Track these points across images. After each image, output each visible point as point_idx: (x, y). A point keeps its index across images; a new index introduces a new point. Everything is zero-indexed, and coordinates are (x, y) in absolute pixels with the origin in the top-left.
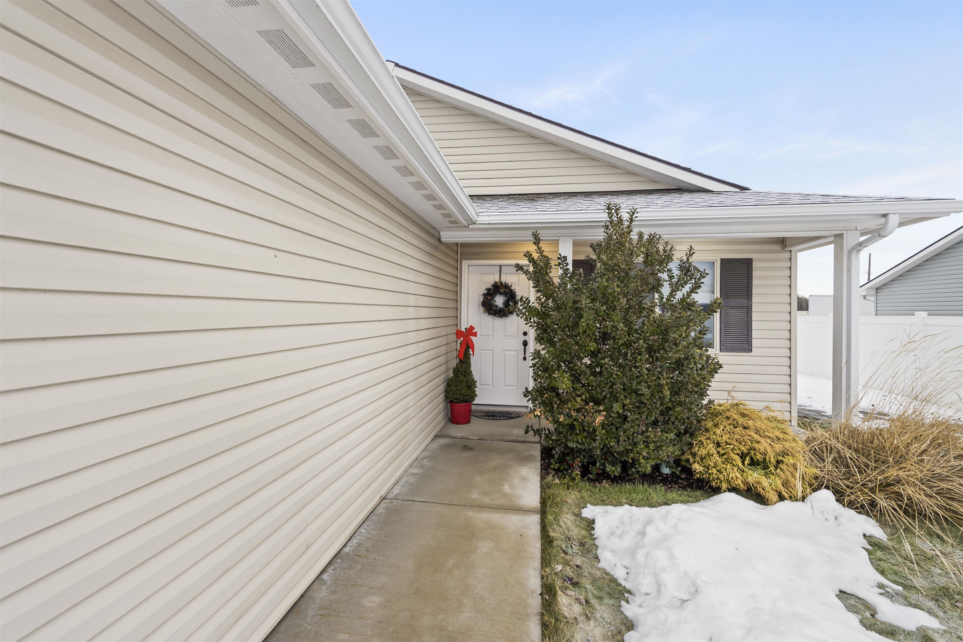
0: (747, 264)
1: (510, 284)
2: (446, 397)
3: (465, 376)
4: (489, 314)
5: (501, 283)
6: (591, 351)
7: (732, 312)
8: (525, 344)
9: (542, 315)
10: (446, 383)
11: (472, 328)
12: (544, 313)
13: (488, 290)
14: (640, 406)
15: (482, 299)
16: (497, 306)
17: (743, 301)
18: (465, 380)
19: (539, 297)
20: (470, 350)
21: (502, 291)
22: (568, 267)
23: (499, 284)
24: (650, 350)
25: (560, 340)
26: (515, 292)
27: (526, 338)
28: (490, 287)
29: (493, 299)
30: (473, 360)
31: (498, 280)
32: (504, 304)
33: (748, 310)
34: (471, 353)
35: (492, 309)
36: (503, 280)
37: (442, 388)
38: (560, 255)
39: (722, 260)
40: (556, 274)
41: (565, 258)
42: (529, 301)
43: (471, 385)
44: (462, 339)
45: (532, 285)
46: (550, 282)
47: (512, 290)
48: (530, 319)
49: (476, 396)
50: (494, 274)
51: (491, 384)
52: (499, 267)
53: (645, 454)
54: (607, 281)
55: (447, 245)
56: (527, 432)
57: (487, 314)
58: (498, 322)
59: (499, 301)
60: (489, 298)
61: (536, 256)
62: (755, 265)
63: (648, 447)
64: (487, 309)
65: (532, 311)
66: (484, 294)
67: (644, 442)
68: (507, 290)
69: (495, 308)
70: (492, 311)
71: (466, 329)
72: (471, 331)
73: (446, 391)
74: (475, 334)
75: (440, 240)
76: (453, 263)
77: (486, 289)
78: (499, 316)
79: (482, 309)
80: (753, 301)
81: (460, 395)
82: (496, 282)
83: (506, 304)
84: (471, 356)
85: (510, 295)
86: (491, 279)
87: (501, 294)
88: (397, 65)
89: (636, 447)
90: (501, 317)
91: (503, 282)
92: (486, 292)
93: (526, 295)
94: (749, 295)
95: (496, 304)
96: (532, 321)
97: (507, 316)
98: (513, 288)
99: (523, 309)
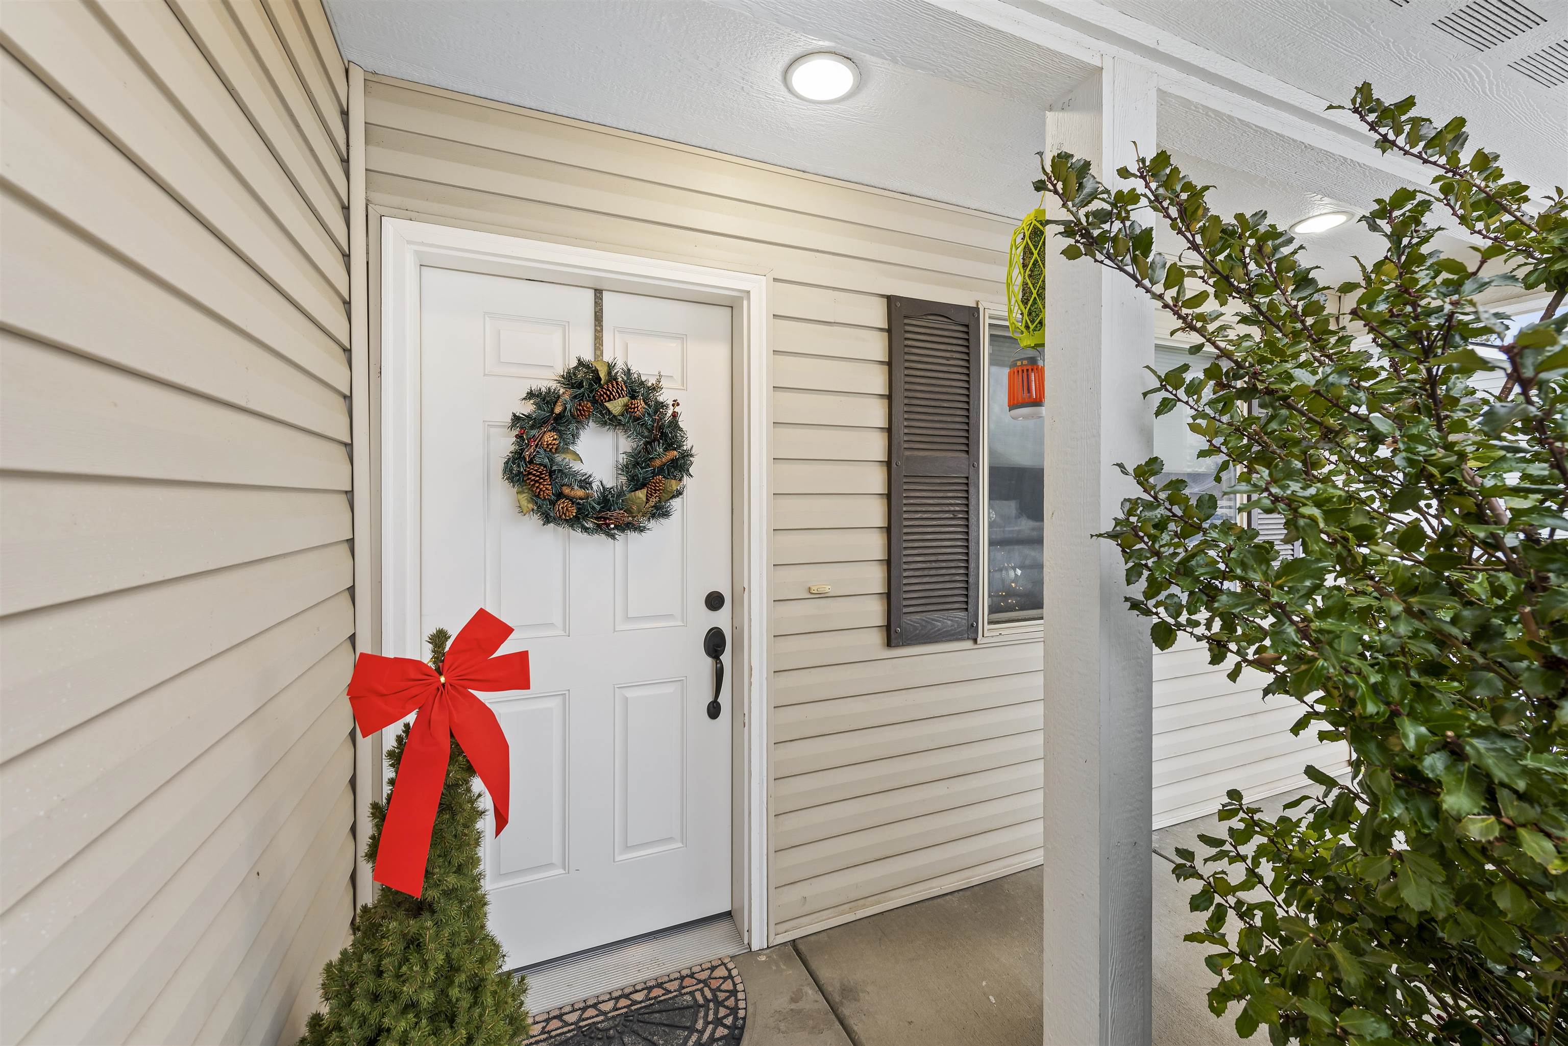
4: (547, 519)
5: (606, 369)
11: (482, 617)
13: (541, 399)
15: (506, 444)
16: (585, 483)
20: (477, 785)
21: (616, 406)
23: (595, 377)
28: (549, 385)
29: (567, 439)
31: (588, 356)
32: (620, 471)
34: (486, 803)
35: (560, 495)
36: (616, 356)
47: (661, 406)
50: (563, 324)
57: (535, 520)
59: (599, 456)
60: (549, 437)
64: (536, 497)
66: (516, 419)
68: (638, 404)
69: (579, 493)
70: (562, 504)
77: (531, 395)
78: (597, 530)
79: (507, 494)
82: (579, 366)
83: (633, 473)
85: (652, 429)
86: (554, 349)
87: (610, 421)
90: (608, 532)
91: (620, 366)
92: (528, 408)
95: (582, 469)
98: (665, 396)
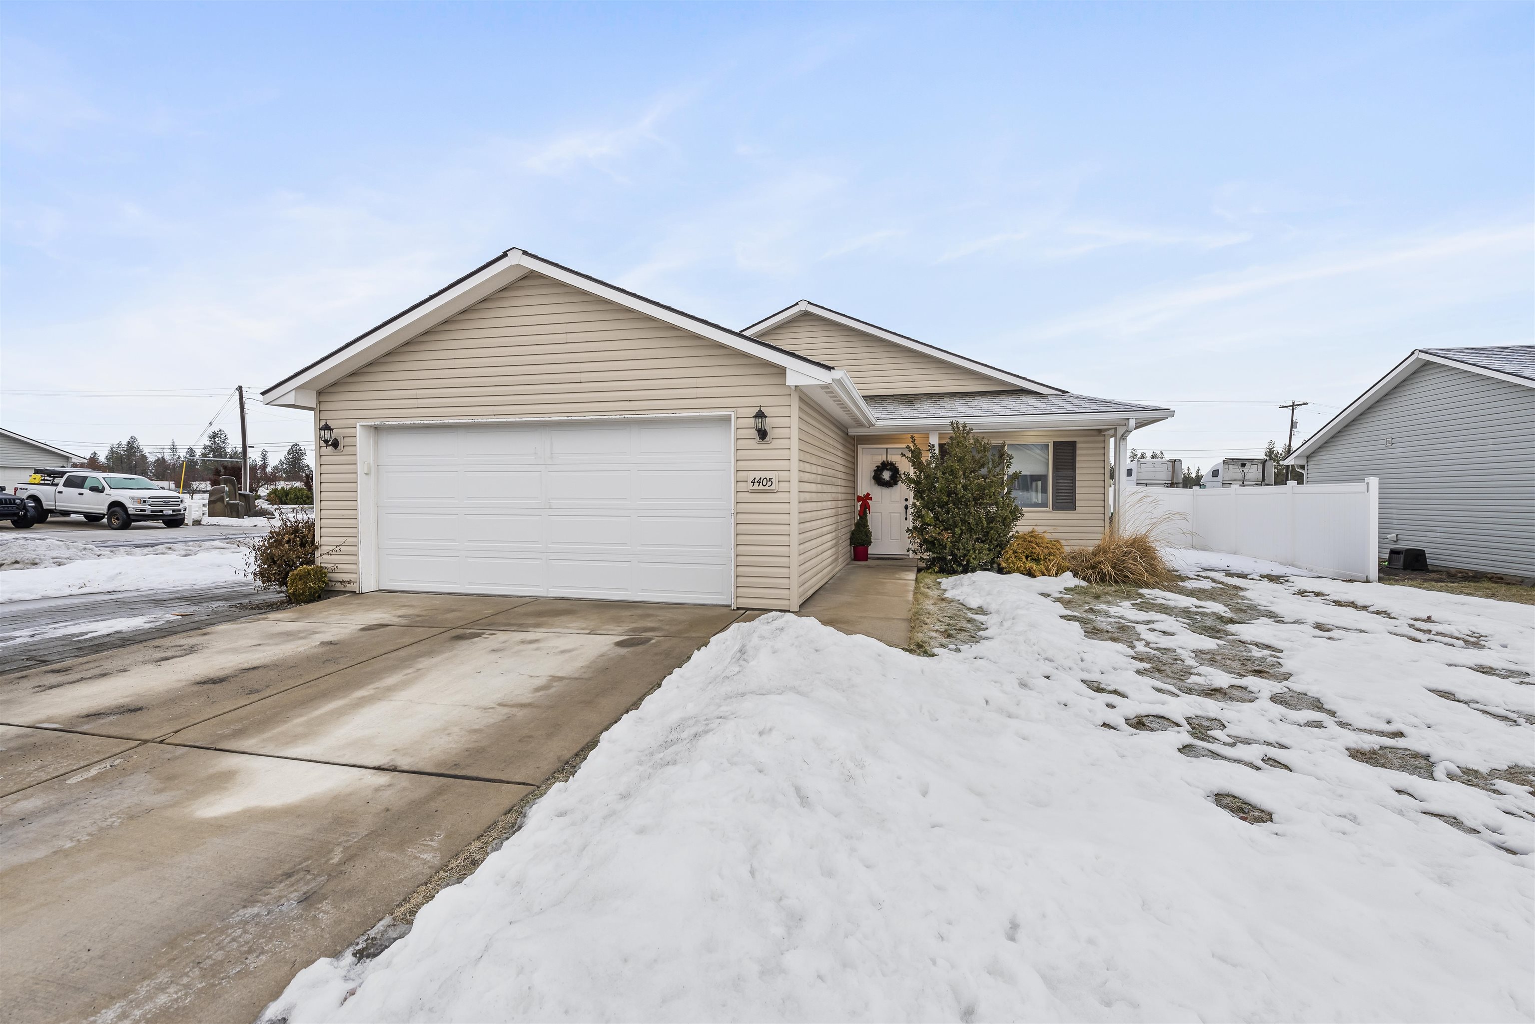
0: (1073, 444)
1: (894, 463)
2: (851, 542)
3: (864, 528)
4: (879, 485)
5: (888, 462)
6: (945, 502)
7: (1061, 481)
8: (906, 507)
9: (917, 483)
10: (850, 533)
11: (868, 494)
12: (918, 481)
13: (878, 467)
14: (970, 530)
15: (873, 474)
16: (884, 479)
17: (1069, 473)
18: (865, 530)
19: (915, 472)
20: (867, 510)
21: (888, 467)
22: (935, 452)
23: (886, 463)
24: (975, 499)
25: (927, 496)
26: (898, 468)
27: (907, 503)
28: (879, 465)
29: (881, 473)
30: (869, 517)
31: (885, 460)
32: (890, 477)
33: (1073, 479)
34: (868, 512)
35: (880, 481)
36: (889, 459)
37: (849, 535)
38: (930, 443)
39: (1054, 442)
40: (926, 457)
41: (933, 445)
42: (909, 474)
43: (868, 534)
44: (861, 502)
45: (911, 465)
46: (921, 463)
47: (896, 467)
48: (910, 486)
49: (871, 542)
50: (882, 455)
51: (880, 538)
52: (886, 450)
53: (973, 556)
54: (952, 462)
55: (851, 436)
56: (908, 551)
57: (877, 485)
58: (886, 491)
59: (886, 475)
60: (879, 473)
61: (912, 448)
62: (1078, 445)
63: (975, 552)
64: (877, 482)
65: (911, 481)
66: (874, 470)
67: (973, 549)
68: (892, 467)
69: (883, 481)
70: (880, 483)
71: (864, 495)
72: (868, 497)
73: (851, 539)
74: (871, 499)
75: (847, 434)
76: (851, 447)
77: (876, 466)
78: (887, 487)
79: (873, 481)
80: (1077, 473)
81: (861, 540)
82: (884, 461)
83: (892, 477)
84: (868, 514)
85: (894, 470)
86: (880, 459)
87: (888, 470)
88: (809, 303)
89: (969, 553)
90: (888, 487)
92: (876, 468)
93: (907, 471)
94: (1073, 468)
95: (884, 477)
96: (911, 487)
97: (893, 487)
98: (897, 465)
99: (906, 479)
